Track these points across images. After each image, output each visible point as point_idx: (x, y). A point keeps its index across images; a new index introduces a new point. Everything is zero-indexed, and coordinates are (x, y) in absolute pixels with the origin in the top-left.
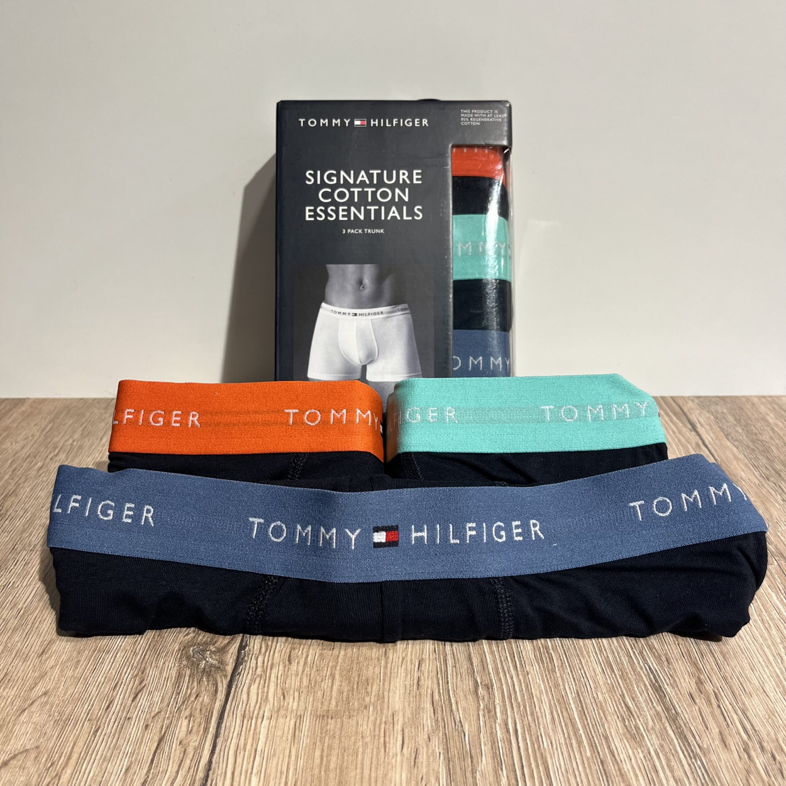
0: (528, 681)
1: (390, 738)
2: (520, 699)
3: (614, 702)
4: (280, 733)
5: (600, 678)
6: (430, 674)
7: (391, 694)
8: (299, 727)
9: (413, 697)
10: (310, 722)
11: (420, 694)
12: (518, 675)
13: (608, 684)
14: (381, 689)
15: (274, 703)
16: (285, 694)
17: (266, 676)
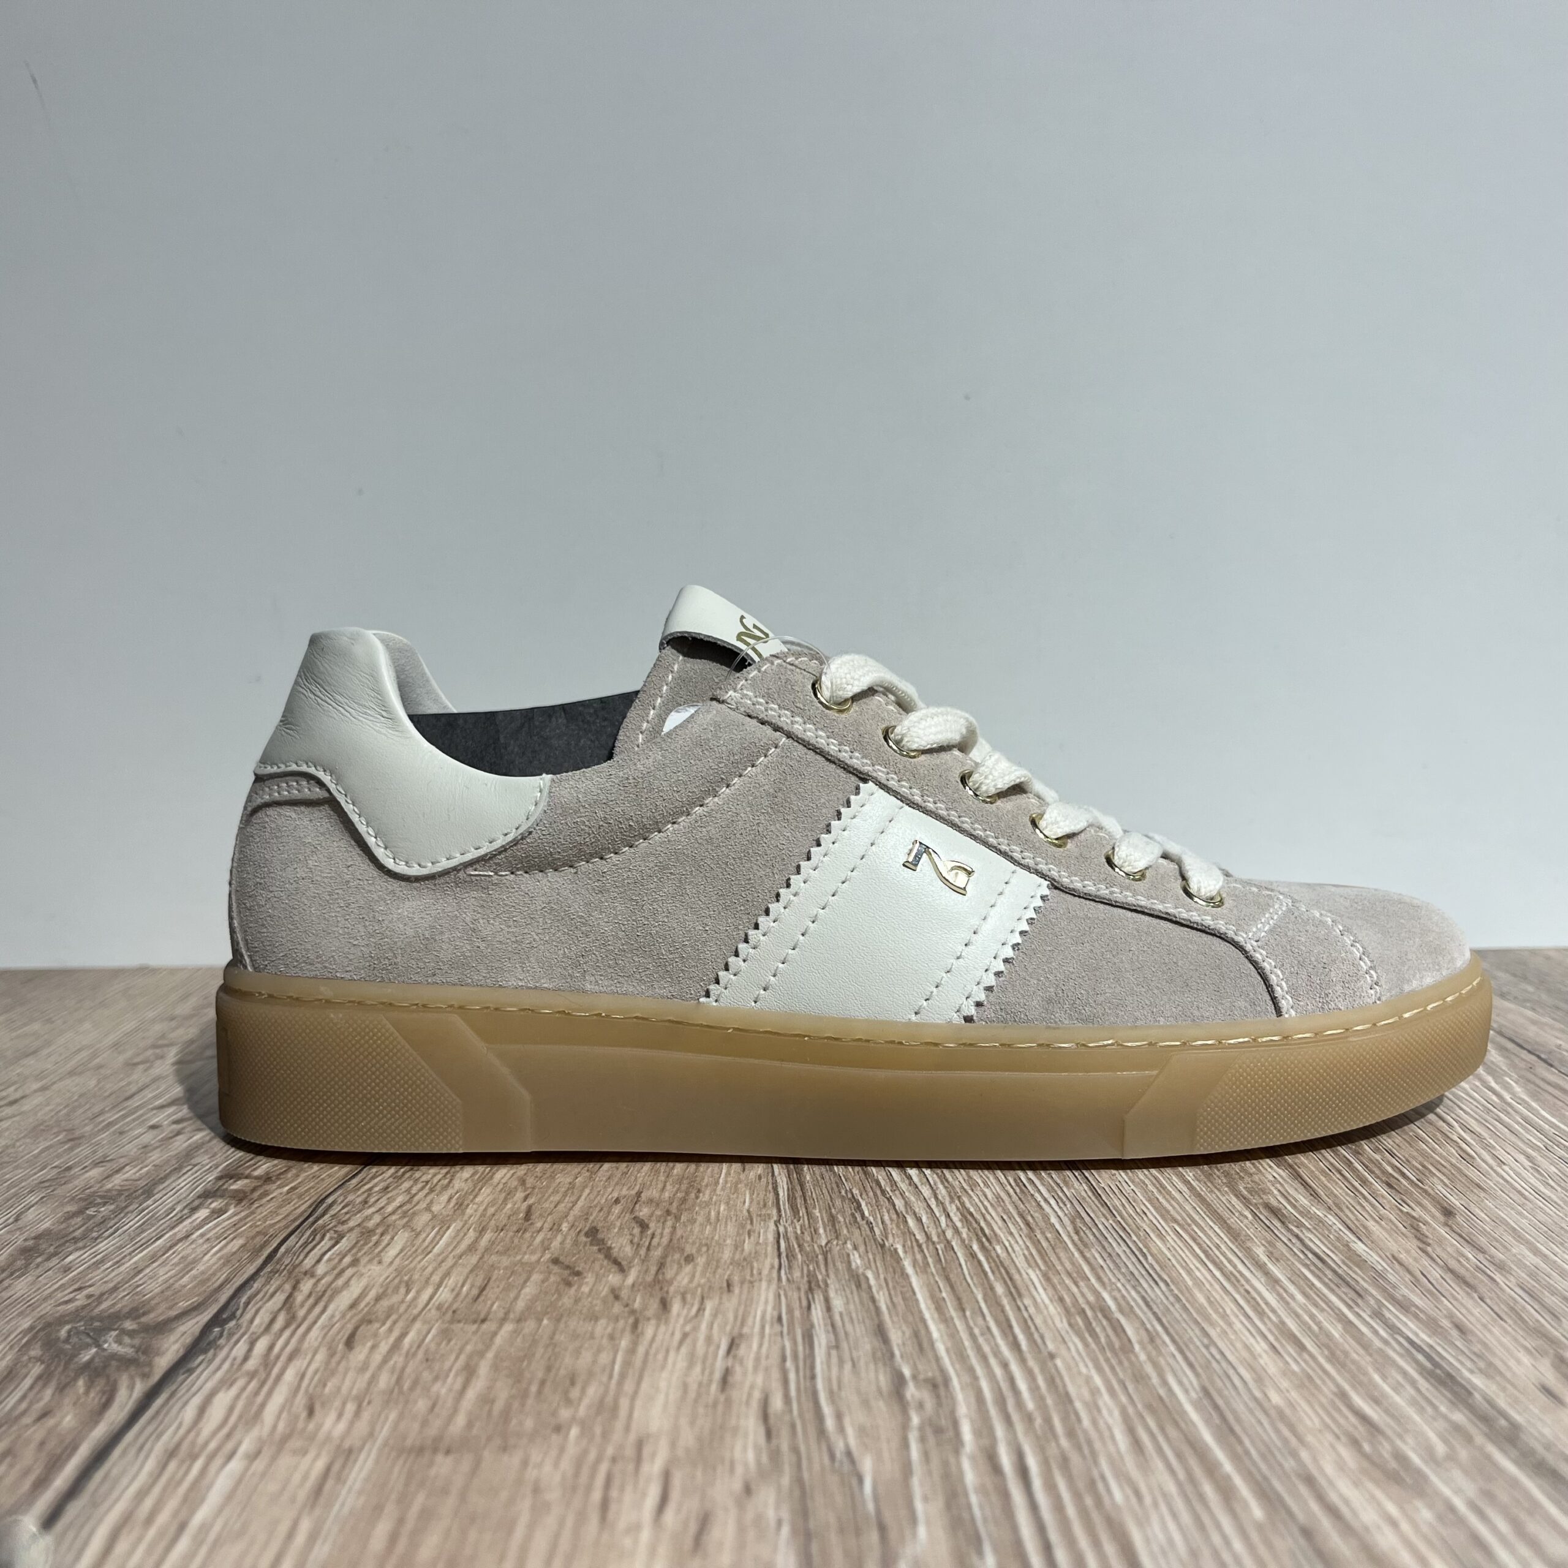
0: (1053, 1370)
1: (622, 1489)
2: (1030, 1405)
3: (1317, 1407)
4: (272, 1487)
5: (1267, 1362)
6: (763, 1362)
7: (639, 1403)
8: (340, 1472)
9: (707, 1406)
10: (377, 1461)
11: (728, 1402)
12: (1022, 1360)
13: (1293, 1373)
14: (612, 1393)
15: (275, 1427)
16: (317, 1407)
17: (269, 1375)
